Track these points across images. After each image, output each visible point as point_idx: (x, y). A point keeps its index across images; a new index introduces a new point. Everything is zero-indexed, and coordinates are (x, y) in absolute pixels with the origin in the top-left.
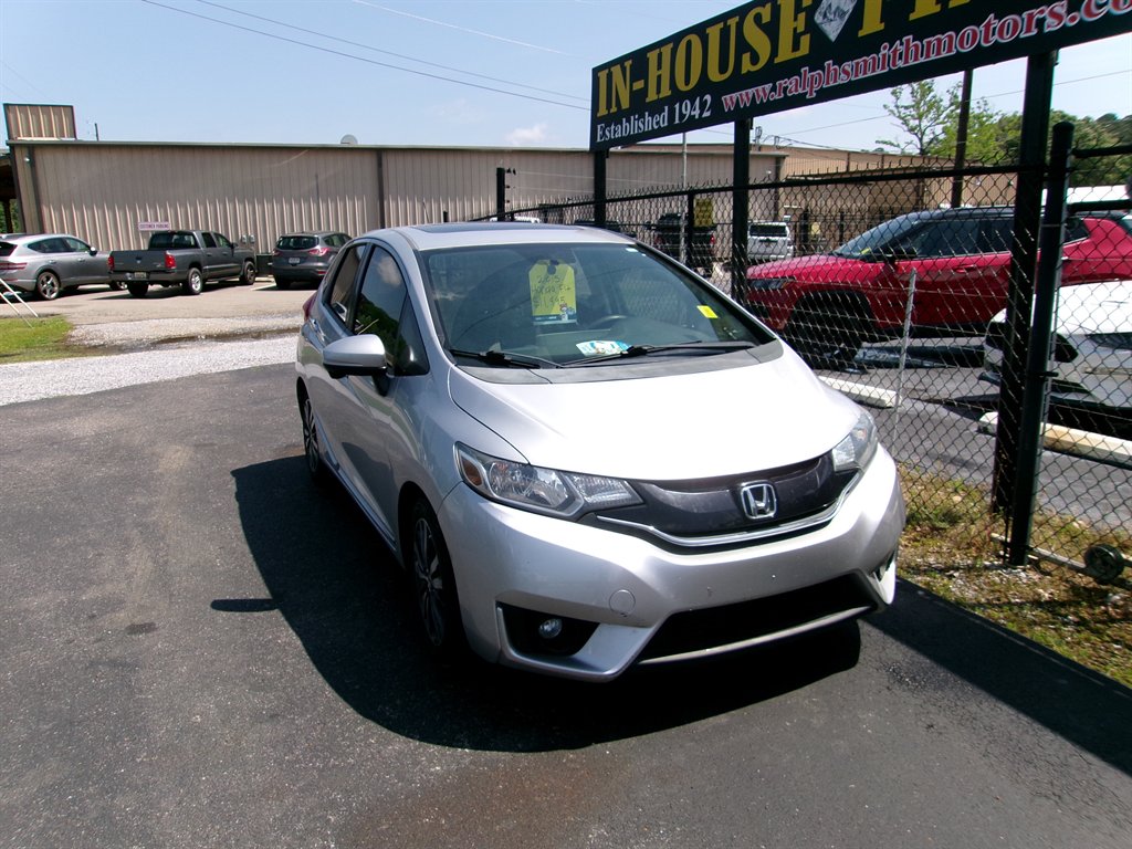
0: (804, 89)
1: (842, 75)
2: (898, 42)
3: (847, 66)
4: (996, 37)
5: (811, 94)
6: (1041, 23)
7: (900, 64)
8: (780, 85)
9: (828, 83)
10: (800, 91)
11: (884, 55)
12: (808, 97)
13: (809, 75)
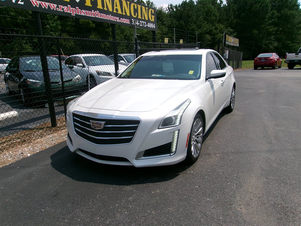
0: (70, 12)
1: (82, 13)
2: (96, 11)
3: (84, 11)
4: (112, 19)
5: (73, 14)
6: (116, 19)
7: (97, 16)
8: (60, 7)
9: (78, 13)
10: (69, 12)
11: (93, 13)
12: (72, 14)
13: (71, 8)
